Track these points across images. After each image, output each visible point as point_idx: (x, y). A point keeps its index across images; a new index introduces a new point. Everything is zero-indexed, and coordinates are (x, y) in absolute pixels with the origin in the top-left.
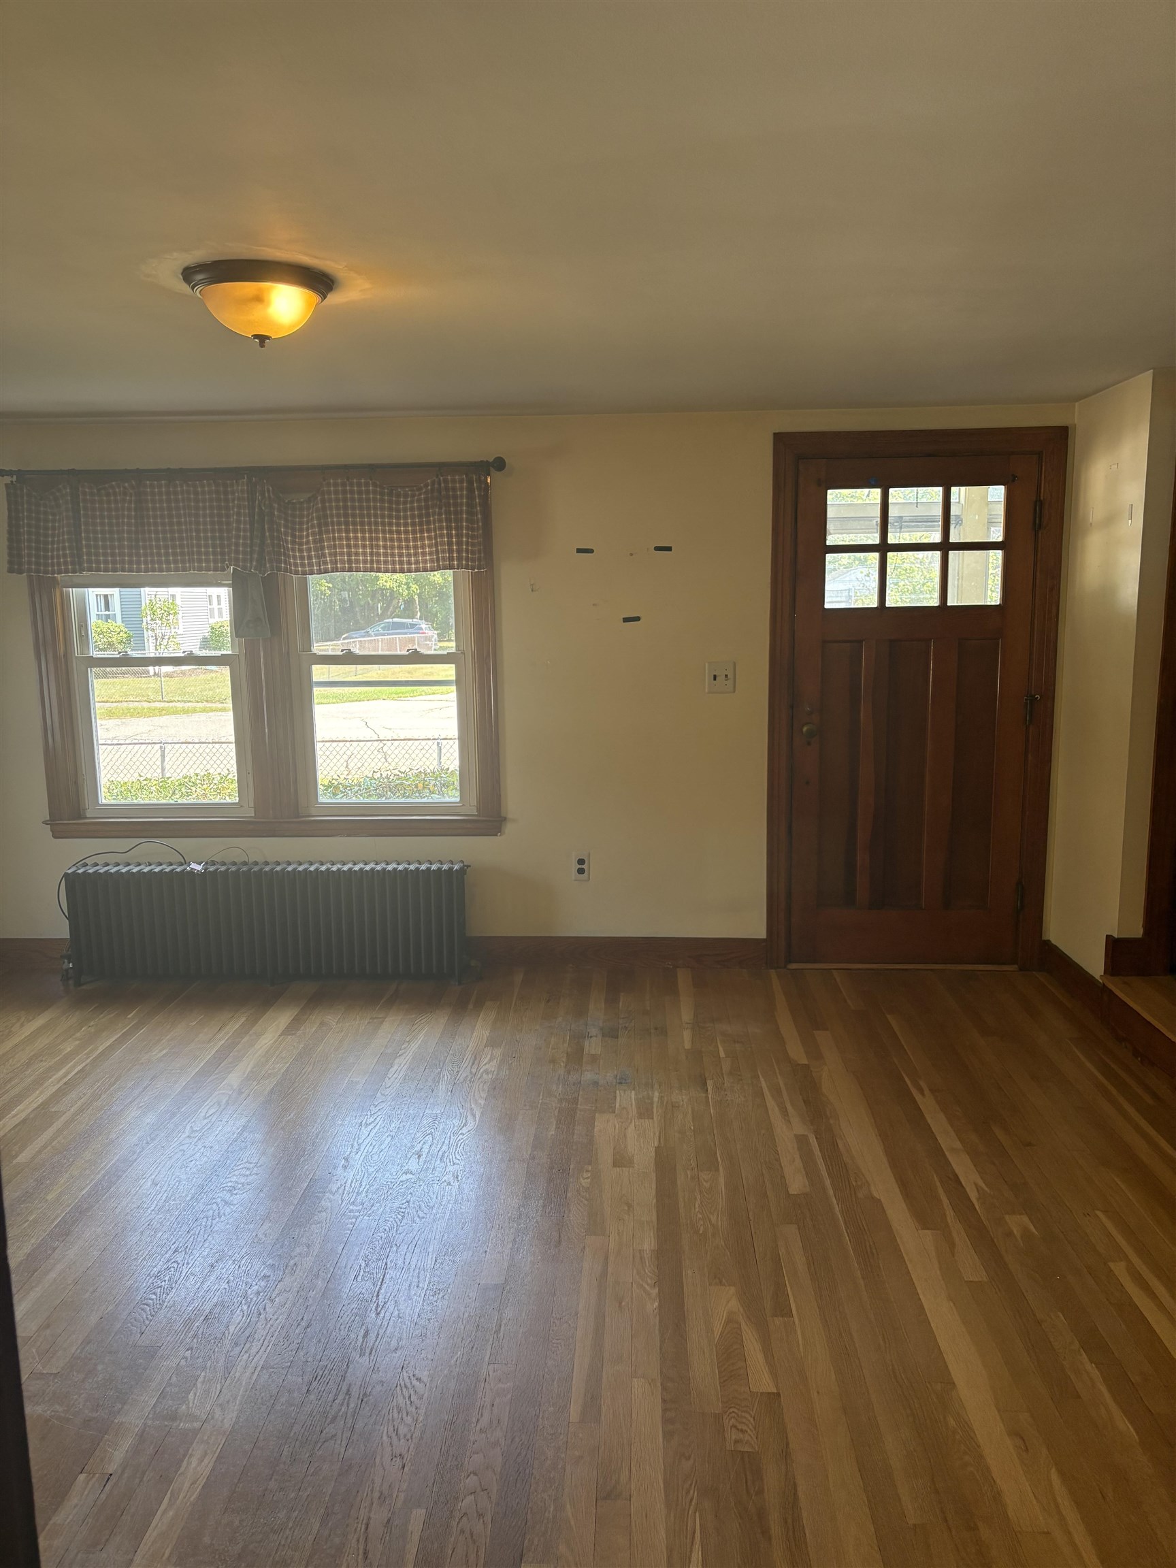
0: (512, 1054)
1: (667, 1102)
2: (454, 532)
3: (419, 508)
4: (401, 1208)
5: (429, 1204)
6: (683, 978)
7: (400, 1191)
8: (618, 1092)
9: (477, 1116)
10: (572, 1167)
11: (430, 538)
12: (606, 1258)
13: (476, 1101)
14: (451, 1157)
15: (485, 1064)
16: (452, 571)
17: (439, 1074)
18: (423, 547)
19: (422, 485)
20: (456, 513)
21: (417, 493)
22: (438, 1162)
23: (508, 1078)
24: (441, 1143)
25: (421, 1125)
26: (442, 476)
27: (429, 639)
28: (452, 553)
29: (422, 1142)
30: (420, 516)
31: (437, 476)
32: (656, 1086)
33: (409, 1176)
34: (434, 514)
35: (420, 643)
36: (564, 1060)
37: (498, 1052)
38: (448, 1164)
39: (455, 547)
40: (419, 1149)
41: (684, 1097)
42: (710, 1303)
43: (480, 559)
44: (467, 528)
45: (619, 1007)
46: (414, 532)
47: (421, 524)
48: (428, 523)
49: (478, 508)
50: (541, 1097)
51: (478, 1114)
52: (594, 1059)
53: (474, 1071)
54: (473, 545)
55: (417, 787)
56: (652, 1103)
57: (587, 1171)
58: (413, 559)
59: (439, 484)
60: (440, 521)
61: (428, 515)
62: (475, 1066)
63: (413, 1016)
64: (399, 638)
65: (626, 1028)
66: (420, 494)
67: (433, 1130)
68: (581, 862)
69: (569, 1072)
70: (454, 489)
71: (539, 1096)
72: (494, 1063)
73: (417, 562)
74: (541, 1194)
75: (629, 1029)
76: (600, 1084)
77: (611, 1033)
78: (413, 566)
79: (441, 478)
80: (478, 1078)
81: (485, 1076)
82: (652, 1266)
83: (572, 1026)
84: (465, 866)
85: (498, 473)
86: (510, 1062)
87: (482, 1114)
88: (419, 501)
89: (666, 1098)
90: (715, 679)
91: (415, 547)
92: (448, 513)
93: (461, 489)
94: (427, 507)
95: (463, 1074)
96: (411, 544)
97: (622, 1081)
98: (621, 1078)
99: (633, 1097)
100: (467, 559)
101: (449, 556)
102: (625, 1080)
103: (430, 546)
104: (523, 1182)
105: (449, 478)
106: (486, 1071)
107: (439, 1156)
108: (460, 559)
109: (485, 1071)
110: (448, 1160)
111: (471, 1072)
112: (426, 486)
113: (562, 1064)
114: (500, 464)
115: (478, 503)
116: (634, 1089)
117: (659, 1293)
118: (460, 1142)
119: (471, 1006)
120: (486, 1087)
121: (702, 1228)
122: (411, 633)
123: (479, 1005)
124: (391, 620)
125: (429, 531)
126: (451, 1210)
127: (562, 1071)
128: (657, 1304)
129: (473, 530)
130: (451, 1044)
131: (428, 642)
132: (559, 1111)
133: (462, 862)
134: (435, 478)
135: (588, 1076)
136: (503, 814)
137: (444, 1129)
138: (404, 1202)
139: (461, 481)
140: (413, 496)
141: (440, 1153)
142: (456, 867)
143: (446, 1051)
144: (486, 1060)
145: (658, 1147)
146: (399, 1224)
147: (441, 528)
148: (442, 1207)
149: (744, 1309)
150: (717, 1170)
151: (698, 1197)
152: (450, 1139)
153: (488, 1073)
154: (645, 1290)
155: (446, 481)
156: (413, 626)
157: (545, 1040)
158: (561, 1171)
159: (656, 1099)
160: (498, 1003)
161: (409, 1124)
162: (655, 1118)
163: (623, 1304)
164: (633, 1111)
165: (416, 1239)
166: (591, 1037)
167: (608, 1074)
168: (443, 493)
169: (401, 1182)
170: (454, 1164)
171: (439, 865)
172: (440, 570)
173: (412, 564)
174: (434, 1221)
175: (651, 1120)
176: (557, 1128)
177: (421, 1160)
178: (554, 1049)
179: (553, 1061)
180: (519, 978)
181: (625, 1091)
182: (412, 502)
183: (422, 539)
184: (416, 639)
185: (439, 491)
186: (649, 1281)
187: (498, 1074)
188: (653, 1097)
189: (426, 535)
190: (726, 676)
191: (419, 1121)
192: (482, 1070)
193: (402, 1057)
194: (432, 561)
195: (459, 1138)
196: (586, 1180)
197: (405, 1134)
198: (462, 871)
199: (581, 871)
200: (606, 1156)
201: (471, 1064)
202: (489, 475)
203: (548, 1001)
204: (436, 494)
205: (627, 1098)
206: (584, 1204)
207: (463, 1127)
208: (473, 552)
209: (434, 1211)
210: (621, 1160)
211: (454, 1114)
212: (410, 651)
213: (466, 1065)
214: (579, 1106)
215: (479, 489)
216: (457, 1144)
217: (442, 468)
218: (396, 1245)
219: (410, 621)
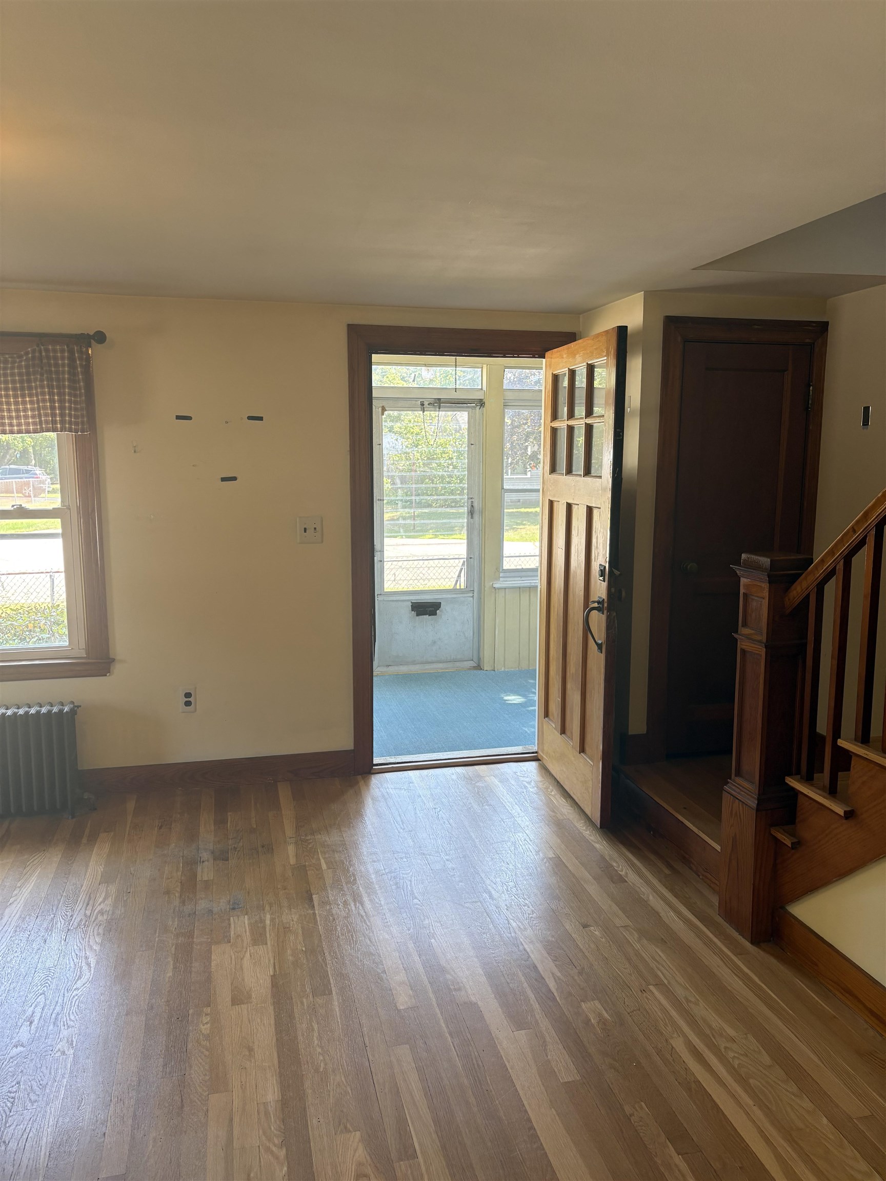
0: (127, 889)
1: (278, 924)
2: (56, 398)
3: (20, 374)
4: (11, 1093)
5: (41, 1082)
6: (284, 793)
7: (10, 1069)
8: (232, 918)
9: (92, 965)
10: (191, 1012)
11: (32, 402)
12: (231, 1120)
13: (91, 947)
14: (65, 1019)
15: (100, 904)
16: (55, 433)
17: (52, 919)
18: (25, 410)
19: (22, 353)
20: (58, 380)
21: (18, 360)
22: (51, 1027)
23: (124, 917)
24: (54, 1003)
25: (33, 984)
26: (43, 346)
27: (43, 482)
28: (55, 417)
29: (34, 1005)
30: (21, 382)
31: (38, 346)
32: (267, 908)
33: (20, 1049)
34: (35, 380)
35: (35, 486)
36: (178, 889)
37: (113, 889)
38: (62, 1028)
39: (57, 412)
40: (31, 1013)
41: (293, 916)
42: (338, 1157)
43: (83, 423)
44: (70, 394)
45: (227, 827)
46: (15, 396)
47: (22, 389)
48: (30, 388)
49: (81, 377)
50: (157, 934)
51: (93, 961)
52: (207, 885)
53: (88, 913)
54: (76, 410)
55: (27, 627)
56: (264, 928)
57: (207, 1015)
58: (15, 421)
59: (40, 352)
60: (42, 387)
61: (29, 381)
62: (90, 907)
63: (26, 857)
64: (15, 482)
65: (235, 848)
66: (21, 362)
67: (45, 988)
68: (188, 695)
69: (183, 903)
70: (55, 358)
71: (155, 933)
72: (109, 901)
73: (19, 425)
74: (161, 1051)
75: (237, 850)
76: (214, 912)
77: (221, 856)
78: (15, 428)
79: (42, 347)
80: (93, 920)
81: (100, 918)
82: (278, 1123)
83: (185, 852)
84: (76, 706)
85: (100, 345)
86: (125, 899)
87: (97, 963)
88: (20, 367)
89: (277, 920)
90: (305, 531)
91: (17, 410)
92: (50, 379)
93: (63, 358)
94: (28, 374)
95: (77, 918)
96: (13, 407)
97: (234, 907)
98: (235, 903)
99: (246, 922)
100: (70, 423)
101: (52, 420)
102: (238, 905)
103: (32, 410)
104: (142, 1039)
105: (50, 347)
106: (101, 913)
107: (52, 1020)
108: (63, 422)
109: (99, 912)
110: (62, 1023)
111: (85, 915)
112: (27, 353)
113: (177, 895)
114: (100, 337)
115: (80, 372)
116: (247, 914)
117: (287, 1154)
118: (75, 999)
119: (84, 840)
120: (101, 931)
121: (322, 1065)
122: (26, 478)
123: (93, 839)
124: (8, 467)
125: (31, 395)
126: (66, 1086)
127: (177, 902)
128: (285, 1169)
129: (75, 396)
130: (64, 885)
131: (42, 485)
132: (176, 948)
133: (72, 703)
134: (35, 347)
135: (202, 905)
136: (112, 656)
137: (57, 985)
138: (14, 1084)
139: (62, 351)
140: (14, 362)
141: (54, 1015)
142: (66, 709)
143: (60, 893)
144: (101, 900)
145: (274, 975)
146: (8, 1113)
147: (43, 394)
148: (56, 1083)
149: (371, 1158)
150: (330, 993)
151: (316, 1027)
152: (64, 997)
153: (102, 914)
154: (272, 1153)
155: (47, 350)
156: (28, 472)
157: (159, 870)
158: (180, 1019)
159: (268, 922)
160: (112, 834)
161: (19, 984)
162: (269, 943)
163: (252, 1175)
164: (247, 937)
165: (28, 1130)
166: (203, 862)
167: (221, 901)
168: (45, 361)
169: (12, 1058)
170: (68, 1027)
171: (49, 708)
172: (43, 432)
173: (14, 426)
174: (47, 1104)
175: (264, 946)
176: (175, 968)
177: (32, 1027)
178: (168, 879)
179: (168, 892)
180: (131, 805)
181: (238, 916)
182: (12, 368)
183: (24, 403)
184: (31, 483)
185: (41, 359)
186: (276, 1141)
187: (113, 913)
188: (265, 920)
189: (27, 399)
190: (315, 529)
191: (31, 979)
192: (96, 911)
193: (14, 906)
194: (34, 424)
195: (73, 994)
196: (205, 1026)
197: (15, 998)
198: (73, 712)
199: (188, 704)
200: (224, 994)
201: (85, 905)
202: (90, 347)
203: (161, 828)
204: (37, 362)
205: (241, 925)
206: (205, 1056)
207: (78, 980)
208: (76, 417)
209: (48, 1091)
210: (239, 997)
211: (68, 967)
212: (15, 507)
213: (80, 907)
214: (195, 940)
215: (81, 359)
216: (72, 1002)
217: (42, 338)
218: (4, 1142)
219: (25, 468)
